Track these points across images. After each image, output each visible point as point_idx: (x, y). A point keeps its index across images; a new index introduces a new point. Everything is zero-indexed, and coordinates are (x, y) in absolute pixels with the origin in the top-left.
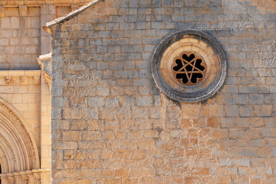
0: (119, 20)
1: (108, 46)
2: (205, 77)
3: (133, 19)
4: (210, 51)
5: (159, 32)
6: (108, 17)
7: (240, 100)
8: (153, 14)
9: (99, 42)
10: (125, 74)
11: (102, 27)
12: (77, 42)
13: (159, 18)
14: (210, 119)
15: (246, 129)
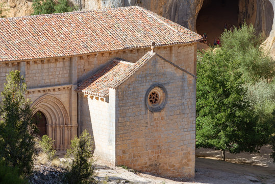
0: (136, 83)
1: (133, 93)
2: (159, 100)
3: (140, 82)
4: (162, 91)
5: (147, 86)
6: (132, 82)
7: (170, 109)
8: (146, 80)
9: (130, 92)
10: (137, 103)
11: (131, 86)
12: (123, 93)
13: (148, 81)
14: (162, 118)
15: (172, 120)
